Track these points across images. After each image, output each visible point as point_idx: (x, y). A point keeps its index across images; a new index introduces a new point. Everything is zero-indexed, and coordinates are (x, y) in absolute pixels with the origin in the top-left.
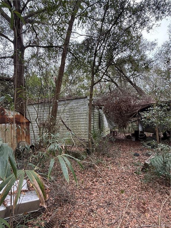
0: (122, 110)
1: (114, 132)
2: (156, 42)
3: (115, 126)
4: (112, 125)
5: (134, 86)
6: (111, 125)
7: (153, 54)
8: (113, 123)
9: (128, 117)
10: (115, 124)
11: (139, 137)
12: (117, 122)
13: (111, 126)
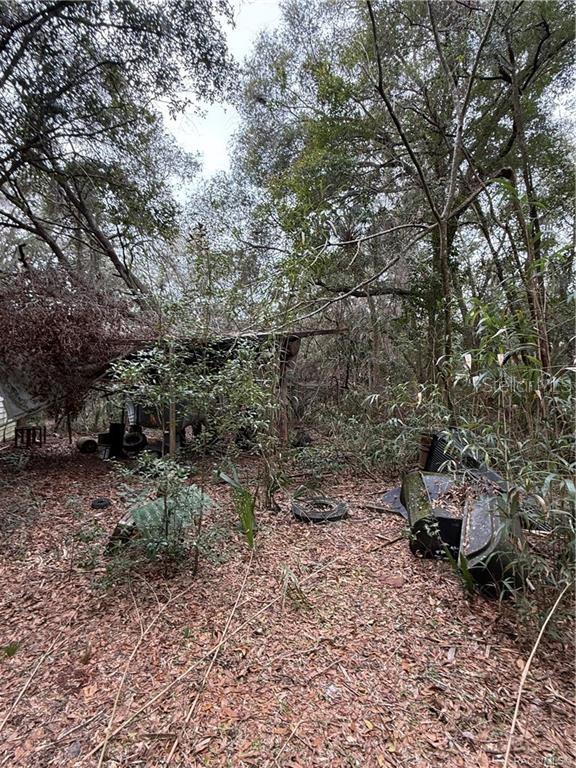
0: (61, 349)
1: (31, 432)
2: (199, 160)
3: (31, 405)
4: (19, 403)
5: (125, 275)
6: (16, 403)
7: (190, 193)
8: (25, 396)
9: (88, 377)
10: (35, 402)
11: (125, 444)
12: (40, 393)
13: (14, 407)
